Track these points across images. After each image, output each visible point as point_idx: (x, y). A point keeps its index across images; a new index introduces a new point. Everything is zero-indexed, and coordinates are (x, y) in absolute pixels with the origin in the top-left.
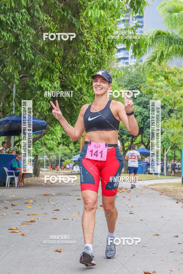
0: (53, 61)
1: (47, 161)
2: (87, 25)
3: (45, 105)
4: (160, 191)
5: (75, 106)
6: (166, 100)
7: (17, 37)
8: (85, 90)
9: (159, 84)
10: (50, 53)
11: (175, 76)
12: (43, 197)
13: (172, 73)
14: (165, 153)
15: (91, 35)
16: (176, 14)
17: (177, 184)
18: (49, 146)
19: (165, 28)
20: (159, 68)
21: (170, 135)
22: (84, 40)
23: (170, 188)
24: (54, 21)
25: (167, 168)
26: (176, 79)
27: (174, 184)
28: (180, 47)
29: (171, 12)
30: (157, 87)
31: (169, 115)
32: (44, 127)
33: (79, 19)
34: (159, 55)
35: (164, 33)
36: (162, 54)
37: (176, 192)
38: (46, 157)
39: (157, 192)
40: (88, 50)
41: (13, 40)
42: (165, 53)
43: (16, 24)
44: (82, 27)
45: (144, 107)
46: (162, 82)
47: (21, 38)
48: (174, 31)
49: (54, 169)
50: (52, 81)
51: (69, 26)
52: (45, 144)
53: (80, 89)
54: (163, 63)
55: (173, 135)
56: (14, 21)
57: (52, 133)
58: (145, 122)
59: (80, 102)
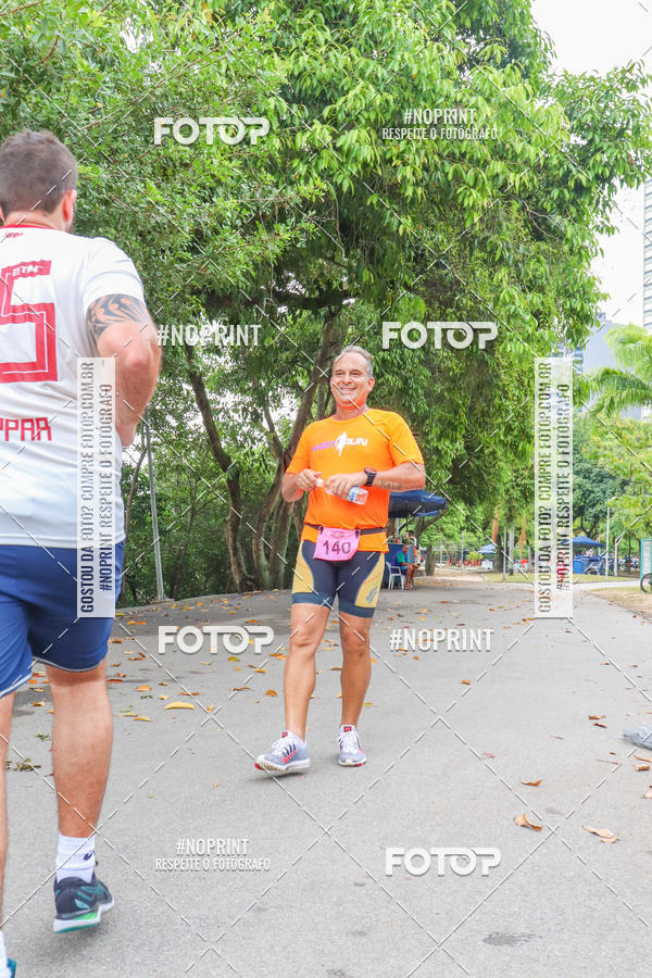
0: (456, 413)
1: (444, 554)
2: (504, 363)
3: (443, 476)
4: (608, 599)
5: (486, 476)
6: (619, 469)
7: (405, 382)
8: (499, 453)
9: (607, 443)
10: (452, 402)
11: (632, 433)
12: (439, 605)
13: (628, 429)
14: (616, 545)
15: (511, 376)
16: (632, 346)
17: (634, 589)
18: (447, 532)
19: (616, 365)
20: (607, 422)
21: (623, 518)
22: (500, 384)
23: (624, 594)
24: (457, 357)
25: (619, 566)
26: (634, 437)
27: (629, 589)
28: (638, 391)
29: (623, 343)
30: (605, 449)
31: (622, 488)
32: (442, 507)
33: (493, 355)
34: (607, 402)
35: (614, 372)
36: (612, 400)
37: (632, 601)
38: (442, 547)
39: (605, 601)
40: (507, 398)
41: (400, 385)
42: (616, 400)
43: (404, 363)
44: (498, 365)
45: (585, 477)
46: (611, 442)
47: (411, 382)
48: (629, 369)
49: (454, 564)
50: (453, 441)
51: (479, 366)
52: (442, 530)
53: (494, 452)
54: (614, 415)
55: (628, 518)
56: (402, 359)
57: (452, 514)
58: (586, 498)
59: (492, 470)
